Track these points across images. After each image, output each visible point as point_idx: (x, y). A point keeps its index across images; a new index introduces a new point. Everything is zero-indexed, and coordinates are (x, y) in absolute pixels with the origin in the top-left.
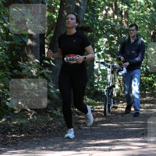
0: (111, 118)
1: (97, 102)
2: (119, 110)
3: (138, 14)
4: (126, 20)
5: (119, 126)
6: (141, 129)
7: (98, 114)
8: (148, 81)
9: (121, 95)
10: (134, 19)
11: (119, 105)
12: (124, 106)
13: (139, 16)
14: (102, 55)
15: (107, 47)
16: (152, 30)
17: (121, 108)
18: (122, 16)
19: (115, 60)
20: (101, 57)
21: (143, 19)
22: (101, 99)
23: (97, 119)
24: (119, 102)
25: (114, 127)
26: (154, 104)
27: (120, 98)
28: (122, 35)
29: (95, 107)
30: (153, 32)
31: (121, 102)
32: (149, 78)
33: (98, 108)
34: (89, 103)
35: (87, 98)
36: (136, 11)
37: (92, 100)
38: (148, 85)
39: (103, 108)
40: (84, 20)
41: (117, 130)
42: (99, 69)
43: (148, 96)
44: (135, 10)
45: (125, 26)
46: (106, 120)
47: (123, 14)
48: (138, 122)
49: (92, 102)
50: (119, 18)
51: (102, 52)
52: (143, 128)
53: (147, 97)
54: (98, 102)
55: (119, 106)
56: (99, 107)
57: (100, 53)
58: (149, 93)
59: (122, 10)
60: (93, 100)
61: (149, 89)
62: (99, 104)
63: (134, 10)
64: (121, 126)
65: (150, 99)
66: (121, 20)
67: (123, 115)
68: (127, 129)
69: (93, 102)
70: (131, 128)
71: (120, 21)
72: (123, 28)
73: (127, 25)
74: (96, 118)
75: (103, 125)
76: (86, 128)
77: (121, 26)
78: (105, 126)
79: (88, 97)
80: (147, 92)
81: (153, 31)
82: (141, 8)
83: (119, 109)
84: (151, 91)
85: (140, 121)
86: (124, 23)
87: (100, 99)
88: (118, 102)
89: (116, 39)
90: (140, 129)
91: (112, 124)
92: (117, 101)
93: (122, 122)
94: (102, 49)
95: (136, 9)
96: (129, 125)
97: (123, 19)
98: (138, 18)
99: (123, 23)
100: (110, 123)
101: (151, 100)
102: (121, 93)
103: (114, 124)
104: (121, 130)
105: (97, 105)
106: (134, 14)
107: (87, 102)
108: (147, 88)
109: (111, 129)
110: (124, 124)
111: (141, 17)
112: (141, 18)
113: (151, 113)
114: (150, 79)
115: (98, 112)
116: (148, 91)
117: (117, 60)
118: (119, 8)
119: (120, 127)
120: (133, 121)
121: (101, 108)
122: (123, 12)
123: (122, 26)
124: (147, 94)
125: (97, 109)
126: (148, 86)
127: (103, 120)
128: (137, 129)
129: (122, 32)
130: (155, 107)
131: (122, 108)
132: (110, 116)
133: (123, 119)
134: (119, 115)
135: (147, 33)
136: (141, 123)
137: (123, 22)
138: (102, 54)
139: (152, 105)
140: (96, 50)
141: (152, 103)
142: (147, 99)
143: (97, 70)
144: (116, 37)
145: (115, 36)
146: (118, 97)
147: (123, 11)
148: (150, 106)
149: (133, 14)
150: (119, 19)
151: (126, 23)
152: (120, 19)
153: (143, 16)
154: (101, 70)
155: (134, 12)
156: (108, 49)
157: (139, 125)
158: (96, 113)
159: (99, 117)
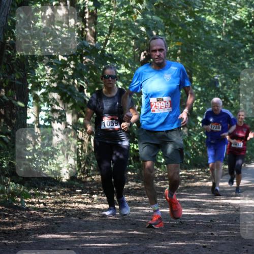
0: (56, 223)
1: (29, 190)
2: (73, 207)
3: (116, 19)
4: (93, 28)
5: (73, 239)
6: (115, 245)
7: (31, 214)
8: (132, 151)
9: (78, 177)
10: (108, 27)
11: (75, 197)
12: (83, 198)
13: (118, 21)
14: (42, 96)
15: (52, 82)
16: (143, 51)
17: (77, 204)
18: (84, 21)
19: (68, 108)
20: (42, 99)
21: (125, 27)
22: (38, 183)
23: (28, 224)
24: (75, 191)
25: (63, 241)
26: (143, 198)
27: (76, 183)
28: (84, 58)
29: (26, 201)
30: (145, 54)
31: (79, 191)
32: (135, 145)
33: (32, 203)
34: (13, 192)
35: (11, 183)
36: (112, 11)
37: (21, 187)
38: (131, 158)
39: (41, 203)
40: (8, 25)
41: (68, 247)
42: (36, 125)
43: (132, 181)
44: (110, 10)
45: (89, 41)
46: (47, 226)
47: (87, 16)
48: (110, 231)
49: (19, 191)
50: (78, 24)
51: (43, 90)
52: (120, 244)
53: (129, 182)
54: (32, 191)
55: (74, 200)
56: (34, 200)
57: (39, 93)
58: (133, 174)
59: (84, 8)
60: (23, 187)
61: (135, 166)
62: (35, 195)
63: (108, 10)
64: (77, 239)
65: (135, 186)
66: (83, 29)
67: (82, 217)
68: (88, 245)
69: (22, 190)
70: (96, 243)
71: (81, 29)
72: (87, 44)
73: (94, 39)
74: (28, 222)
75: (41, 236)
76: (6, 241)
77: (82, 40)
78: (44, 239)
79: (12, 181)
80: (129, 173)
81: (145, 52)
82: (123, 6)
83: (73, 205)
84: (138, 170)
85: (114, 229)
86: (88, 34)
87: (37, 185)
88: (72, 192)
89: (72, 66)
90: (113, 246)
91: (59, 234)
92: (71, 189)
93: (78, 231)
94: (42, 85)
95: (111, 8)
96: (91, 237)
97: (86, 27)
98: (115, 26)
99: (85, 33)
100: (55, 233)
101: (136, 188)
102: (79, 174)
103: (62, 234)
104: (77, 247)
105: (29, 196)
106: (109, 18)
107: (9, 190)
108: (131, 164)
109: (56, 244)
110: (82, 235)
111: (121, 25)
112: (122, 27)
113: (137, 215)
114: (137, 147)
115: (31, 210)
116: (132, 170)
117: (72, 107)
118: (80, 4)
119: (75, 241)
120: (100, 230)
121: (39, 203)
122: (86, 12)
123: (84, 41)
124: (130, 176)
125: (31, 205)
126: (132, 161)
127: (42, 227)
128: (107, 246)
129: (84, 51)
130: (144, 203)
131: (79, 202)
132: (56, 218)
133: (80, 226)
134: (72, 218)
135: (133, 56)
136: (116, 234)
137: (87, 31)
138: (43, 94)
139: (138, 198)
140: (32, 87)
141: (139, 195)
142: (129, 187)
143: (32, 126)
144: (72, 62)
145: (70, 60)
146: (73, 182)
147: (87, 10)
148: (136, 200)
149: (106, 17)
150: (78, 26)
151: (91, 35)
152: (80, 27)
153: (125, 23)
154: (39, 126)
155: (107, 14)
156: (55, 85)
157: (112, 237)
158: (27, 212)
159: (33, 220)
